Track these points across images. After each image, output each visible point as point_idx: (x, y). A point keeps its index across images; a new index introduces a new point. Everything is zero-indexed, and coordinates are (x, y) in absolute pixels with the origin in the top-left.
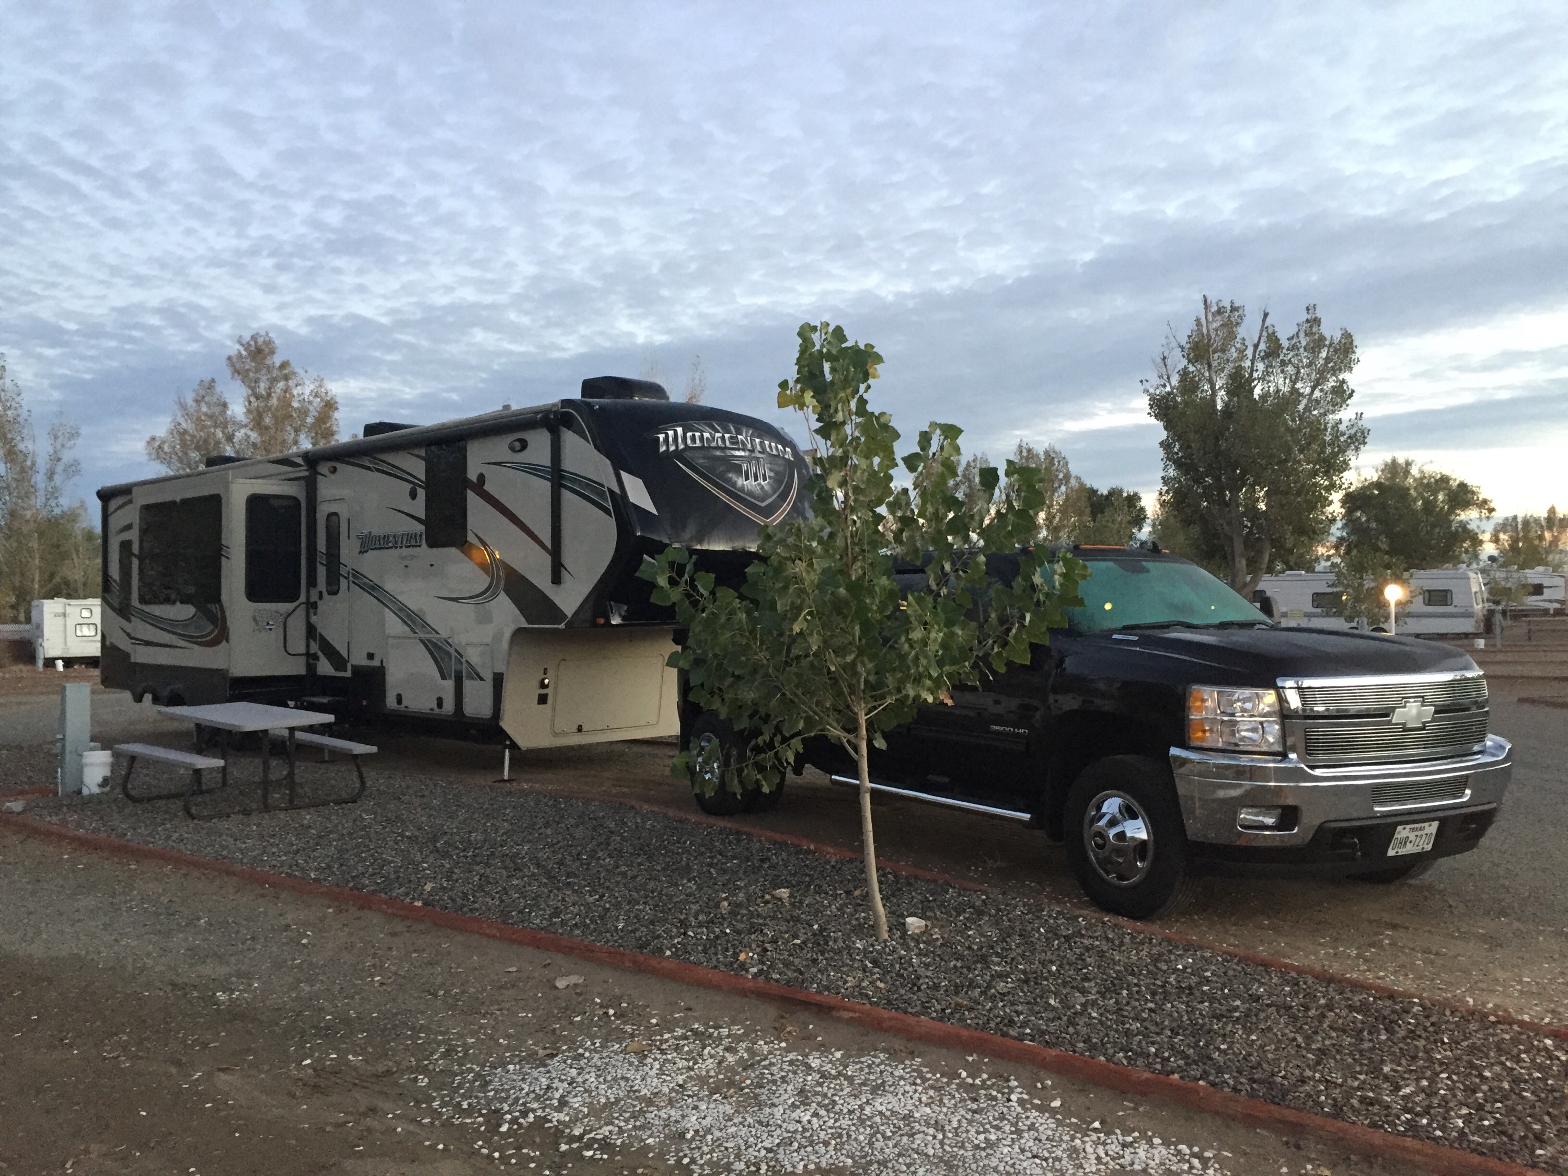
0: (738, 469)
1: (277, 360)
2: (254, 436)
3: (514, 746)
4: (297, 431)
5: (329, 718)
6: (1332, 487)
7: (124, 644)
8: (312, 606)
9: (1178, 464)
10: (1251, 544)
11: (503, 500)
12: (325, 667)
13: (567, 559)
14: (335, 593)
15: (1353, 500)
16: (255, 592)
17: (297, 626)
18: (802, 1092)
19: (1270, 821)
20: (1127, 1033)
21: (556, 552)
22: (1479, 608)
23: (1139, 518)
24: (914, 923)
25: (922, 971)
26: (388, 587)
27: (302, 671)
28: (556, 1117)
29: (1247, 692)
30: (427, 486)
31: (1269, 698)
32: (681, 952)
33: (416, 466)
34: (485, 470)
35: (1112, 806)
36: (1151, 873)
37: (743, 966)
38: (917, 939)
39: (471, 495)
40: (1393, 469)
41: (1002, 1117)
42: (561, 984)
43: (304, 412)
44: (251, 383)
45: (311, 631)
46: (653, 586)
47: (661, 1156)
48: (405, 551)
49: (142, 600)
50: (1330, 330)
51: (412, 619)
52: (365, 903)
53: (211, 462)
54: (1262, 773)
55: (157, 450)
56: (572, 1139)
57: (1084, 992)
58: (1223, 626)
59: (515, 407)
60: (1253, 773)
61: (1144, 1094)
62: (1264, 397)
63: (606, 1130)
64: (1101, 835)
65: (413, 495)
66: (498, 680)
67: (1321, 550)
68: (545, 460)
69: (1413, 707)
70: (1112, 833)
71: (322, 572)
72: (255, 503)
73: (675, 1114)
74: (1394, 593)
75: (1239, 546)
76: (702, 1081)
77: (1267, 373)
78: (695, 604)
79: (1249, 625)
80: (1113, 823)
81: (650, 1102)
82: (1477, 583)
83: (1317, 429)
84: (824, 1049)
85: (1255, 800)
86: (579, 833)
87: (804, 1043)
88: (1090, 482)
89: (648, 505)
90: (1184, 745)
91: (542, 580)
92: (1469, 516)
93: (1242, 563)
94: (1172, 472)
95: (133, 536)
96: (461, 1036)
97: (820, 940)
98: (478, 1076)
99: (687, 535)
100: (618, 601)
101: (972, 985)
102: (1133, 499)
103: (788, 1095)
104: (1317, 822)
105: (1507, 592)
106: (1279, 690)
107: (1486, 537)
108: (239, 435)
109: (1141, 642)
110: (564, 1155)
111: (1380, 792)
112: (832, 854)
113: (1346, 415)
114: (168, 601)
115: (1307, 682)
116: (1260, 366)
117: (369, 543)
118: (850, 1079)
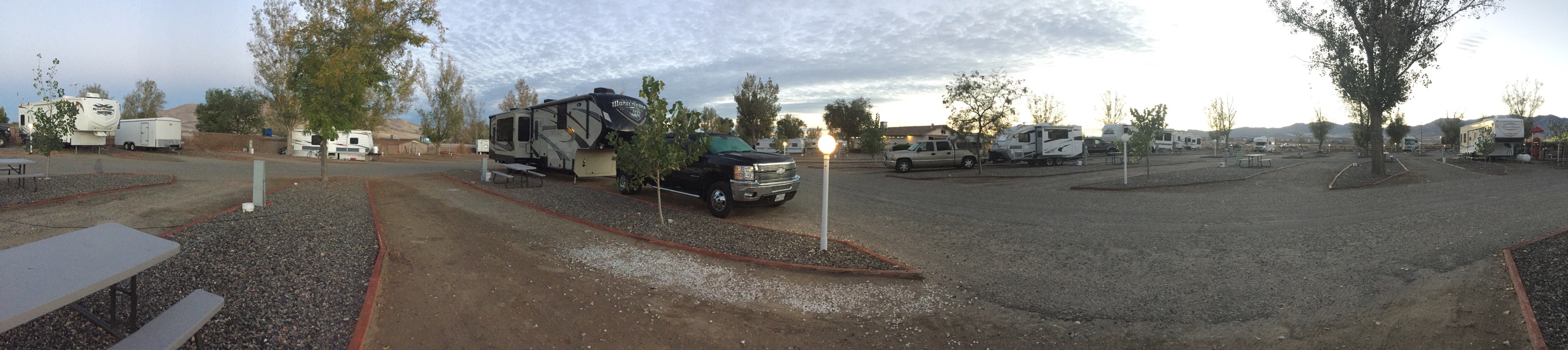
0: (632, 112)
1: (525, 85)
2: (520, 103)
3: (577, 176)
4: (529, 101)
5: (535, 168)
6: (774, 120)
7: (493, 150)
8: (532, 142)
9: (741, 113)
10: (757, 132)
11: (575, 117)
12: (534, 156)
13: (590, 132)
14: (537, 139)
15: (779, 123)
16: (520, 139)
17: (529, 146)
18: (640, 259)
19: (751, 195)
20: (716, 244)
21: (587, 131)
22: (803, 147)
23: (732, 125)
24: (670, 221)
25: (671, 232)
26: (549, 138)
27: (529, 157)
28: (584, 261)
29: (748, 167)
30: (558, 114)
31: (752, 168)
32: (614, 226)
33: (555, 109)
34: (571, 111)
35: (717, 193)
36: (725, 207)
37: (628, 230)
38: (670, 224)
39: (568, 117)
40: (788, 116)
41: (686, 264)
42: (586, 231)
43: (531, 97)
44: (520, 91)
45: (531, 148)
46: (609, 140)
47: (607, 272)
48: (553, 130)
49: (498, 140)
50: (774, 84)
51: (554, 146)
52: (543, 210)
53: (511, 110)
54: (750, 185)
55: (500, 107)
56: (587, 266)
57: (708, 235)
58: (744, 152)
59: (579, 95)
60: (747, 185)
61: (718, 257)
62: (760, 98)
63: (595, 265)
64: (714, 200)
65: (554, 117)
66: (573, 161)
67: (772, 134)
68: (585, 108)
69: (781, 170)
70: (717, 199)
71: (534, 134)
72: (520, 118)
73: (611, 263)
74: (785, 144)
75: (754, 132)
76: (617, 255)
77: (760, 93)
78: (618, 145)
79: (749, 151)
80: (717, 197)
81: (605, 260)
82: (802, 142)
83: (771, 106)
84: (646, 249)
85: (748, 191)
86: (592, 197)
87: (642, 247)
88: (721, 116)
89: (609, 120)
90: (733, 179)
91: (583, 137)
92: (802, 127)
93: (754, 137)
94: (739, 115)
95: (496, 126)
96: (563, 241)
97: (647, 225)
98: (567, 250)
99: (619, 127)
100: (602, 143)
101: (682, 235)
102: (731, 121)
103: (637, 259)
104: (760, 195)
105: (809, 144)
106: (754, 166)
107: (805, 132)
108: (517, 102)
109: (725, 156)
110: (585, 270)
111: (774, 188)
112: (652, 205)
113: (777, 103)
114: (502, 141)
115: (760, 165)
116: (759, 91)
117: (545, 128)
118: (652, 256)
